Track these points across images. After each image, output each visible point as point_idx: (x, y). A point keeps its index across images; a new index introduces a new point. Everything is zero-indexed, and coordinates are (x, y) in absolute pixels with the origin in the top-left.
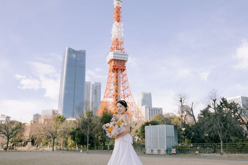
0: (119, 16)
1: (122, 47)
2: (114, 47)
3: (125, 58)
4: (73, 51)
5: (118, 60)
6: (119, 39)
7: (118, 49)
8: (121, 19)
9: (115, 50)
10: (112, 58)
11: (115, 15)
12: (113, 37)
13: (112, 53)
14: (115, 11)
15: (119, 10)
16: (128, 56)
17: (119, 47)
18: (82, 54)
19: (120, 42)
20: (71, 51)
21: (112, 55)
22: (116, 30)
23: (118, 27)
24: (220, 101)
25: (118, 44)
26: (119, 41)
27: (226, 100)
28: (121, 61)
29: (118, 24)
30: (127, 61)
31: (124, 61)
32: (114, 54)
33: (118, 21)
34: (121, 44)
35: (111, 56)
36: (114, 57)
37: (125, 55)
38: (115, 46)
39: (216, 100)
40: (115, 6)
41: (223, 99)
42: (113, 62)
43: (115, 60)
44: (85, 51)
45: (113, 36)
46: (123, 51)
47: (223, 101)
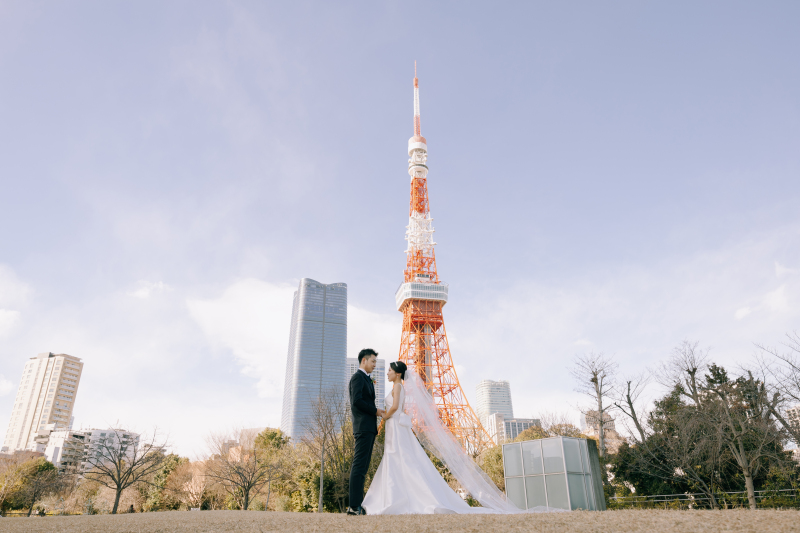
0: (421, 200)
1: (431, 270)
2: (414, 271)
3: (440, 295)
4: (317, 287)
5: (423, 302)
6: (425, 251)
7: (423, 276)
8: (426, 207)
9: (416, 278)
10: (410, 297)
11: (412, 198)
12: (410, 249)
13: (409, 284)
14: (410, 188)
15: (421, 185)
16: (447, 291)
17: (425, 269)
18: (338, 293)
19: (428, 259)
20: (312, 287)
21: (409, 290)
22: (415, 232)
23: (420, 224)
24: (707, 376)
25: (421, 264)
26: (425, 255)
27: (723, 370)
28: (431, 302)
29: (420, 217)
30: (445, 303)
31: (437, 303)
32: (414, 286)
33: (421, 210)
34: (430, 263)
35: (406, 292)
36: (413, 293)
37: (440, 288)
38: (416, 269)
39: (695, 370)
40: (412, 178)
41: (715, 369)
42: (412, 306)
43: (415, 302)
44: (344, 285)
45: (410, 245)
46: (433, 280)
47: (714, 374)
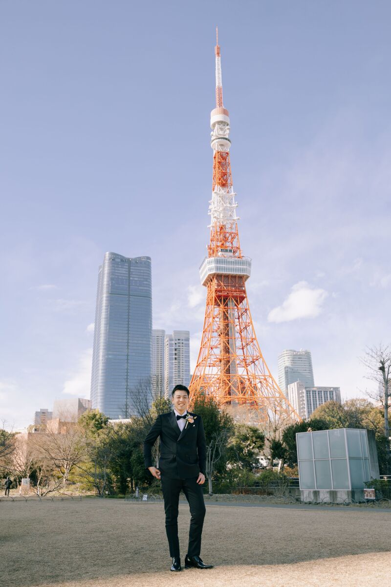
0: (224, 174)
1: (235, 244)
2: (217, 246)
3: (243, 270)
4: (122, 260)
5: (227, 276)
6: (228, 226)
7: (226, 251)
8: (229, 181)
9: (220, 254)
10: (214, 272)
11: (215, 173)
12: (213, 223)
13: (212, 259)
14: (214, 162)
15: (224, 159)
16: (250, 265)
17: (228, 244)
18: (143, 266)
19: (231, 234)
20: (117, 261)
21: (213, 265)
22: (218, 206)
23: (223, 198)
25: (225, 239)
26: (228, 230)
28: (234, 277)
29: (223, 191)
30: (248, 277)
31: (241, 277)
32: (217, 262)
33: (224, 185)
34: (233, 238)
35: (209, 268)
36: (217, 268)
37: (243, 263)
38: (219, 244)
40: (214, 152)
42: (215, 281)
43: (219, 277)
44: (149, 258)
45: (213, 220)
46: (237, 254)
